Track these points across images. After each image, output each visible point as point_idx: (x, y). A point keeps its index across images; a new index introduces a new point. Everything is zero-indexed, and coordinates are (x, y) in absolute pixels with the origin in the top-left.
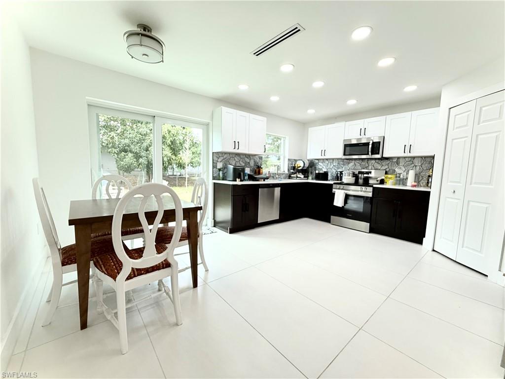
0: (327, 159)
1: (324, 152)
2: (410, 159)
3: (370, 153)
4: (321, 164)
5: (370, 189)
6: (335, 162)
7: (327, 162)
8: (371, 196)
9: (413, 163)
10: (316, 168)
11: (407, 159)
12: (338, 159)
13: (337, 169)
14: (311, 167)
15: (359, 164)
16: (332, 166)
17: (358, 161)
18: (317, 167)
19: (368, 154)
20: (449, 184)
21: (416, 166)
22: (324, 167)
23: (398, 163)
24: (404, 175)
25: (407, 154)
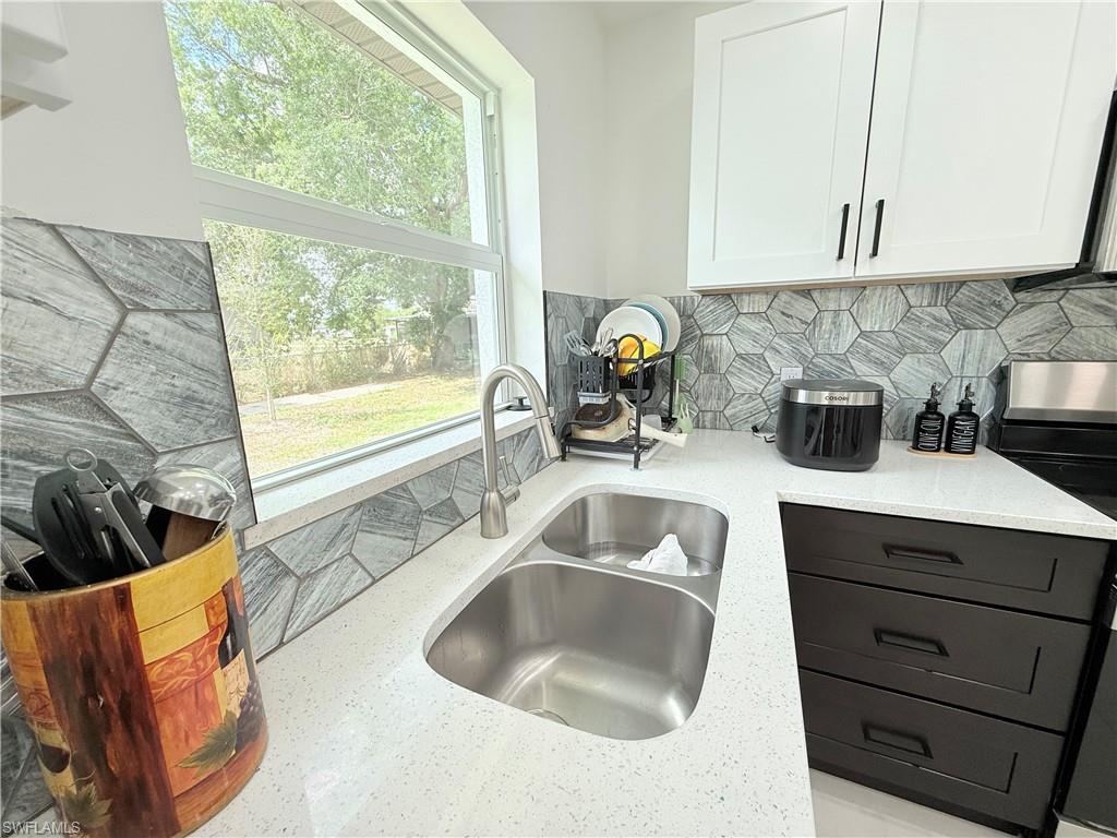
4: (755, 325)
16: (851, 334)
18: (721, 343)
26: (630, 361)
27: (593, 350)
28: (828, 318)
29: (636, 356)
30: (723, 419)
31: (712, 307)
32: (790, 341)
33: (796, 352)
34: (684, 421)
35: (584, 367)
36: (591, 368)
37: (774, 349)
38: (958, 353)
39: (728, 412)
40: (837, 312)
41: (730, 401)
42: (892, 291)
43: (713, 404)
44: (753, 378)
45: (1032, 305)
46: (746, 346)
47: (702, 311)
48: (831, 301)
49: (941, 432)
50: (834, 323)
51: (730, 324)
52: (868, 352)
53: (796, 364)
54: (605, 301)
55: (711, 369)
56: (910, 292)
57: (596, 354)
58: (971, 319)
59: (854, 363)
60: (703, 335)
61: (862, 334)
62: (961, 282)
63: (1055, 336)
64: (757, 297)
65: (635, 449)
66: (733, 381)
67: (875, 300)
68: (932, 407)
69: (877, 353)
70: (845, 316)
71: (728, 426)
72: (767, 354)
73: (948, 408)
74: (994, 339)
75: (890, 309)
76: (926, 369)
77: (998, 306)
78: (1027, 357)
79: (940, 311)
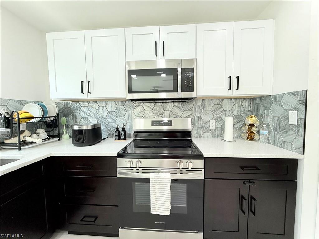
0: (95, 101)
1: (86, 85)
2: (218, 101)
3: (179, 89)
4: (85, 110)
5: (200, 163)
6: (110, 105)
7: (95, 106)
8: (202, 177)
9: (222, 107)
10: (76, 116)
11: (214, 101)
12: (115, 100)
13: (115, 118)
14: (66, 116)
15: (150, 110)
16: (106, 112)
17: (148, 104)
18: (78, 114)
19: (175, 90)
21: (225, 111)
22: (93, 116)
23: (203, 106)
24: (213, 124)
25: (233, 93)
28: (101, 108)
31: (75, 105)
32: (94, 114)
33: (95, 117)
37: (90, 116)
38: (127, 116)
40: (103, 107)
45: (138, 106)
46: (84, 115)
47: (72, 106)
48: (101, 104)
50: (103, 109)
51: (80, 110)
52: (111, 116)
55: (76, 121)
56: (117, 102)
58: (129, 109)
59: (108, 119)
60: (73, 112)
62: (126, 101)
63: (143, 113)
64: (85, 102)
68: (117, 129)
70: (105, 108)
73: (120, 129)
74: (133, 113)
75: (113, 106)
76: (122, 121)
77: (133, 106)
78: (139, 117)
79: (123, 107)
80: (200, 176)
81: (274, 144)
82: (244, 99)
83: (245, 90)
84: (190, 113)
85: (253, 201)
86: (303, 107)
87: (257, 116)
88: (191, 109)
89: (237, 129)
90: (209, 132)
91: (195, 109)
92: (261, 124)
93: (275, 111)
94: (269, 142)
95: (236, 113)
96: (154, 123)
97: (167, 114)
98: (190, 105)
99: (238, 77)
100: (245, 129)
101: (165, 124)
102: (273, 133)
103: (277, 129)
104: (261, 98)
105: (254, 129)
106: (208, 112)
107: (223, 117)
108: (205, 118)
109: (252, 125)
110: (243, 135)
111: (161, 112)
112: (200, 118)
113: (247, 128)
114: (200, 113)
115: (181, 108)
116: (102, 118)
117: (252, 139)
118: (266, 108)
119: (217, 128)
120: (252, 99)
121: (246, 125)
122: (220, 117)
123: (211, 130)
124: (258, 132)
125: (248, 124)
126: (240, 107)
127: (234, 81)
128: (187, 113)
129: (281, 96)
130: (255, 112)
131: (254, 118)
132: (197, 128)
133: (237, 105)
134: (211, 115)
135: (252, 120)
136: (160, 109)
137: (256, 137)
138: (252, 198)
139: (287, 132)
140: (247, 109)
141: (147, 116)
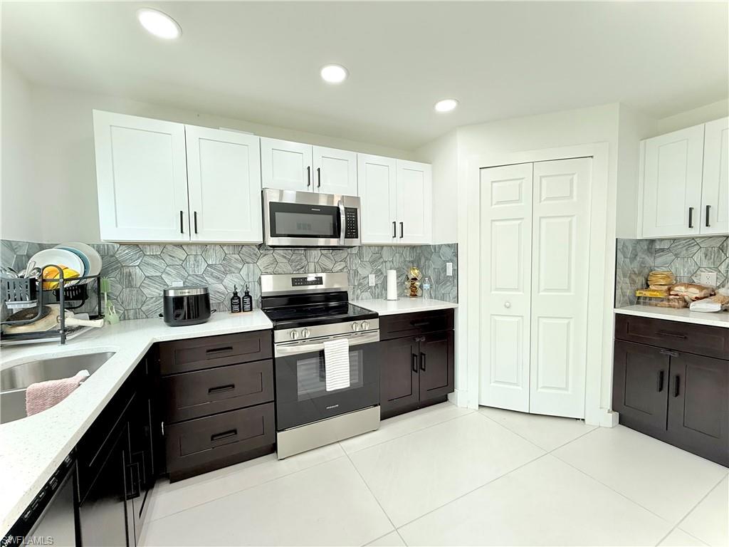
2: (377, 249)
3: (342, 234)
4: (156, 262)
7: (181, 254)
8: (378, 339)
9: (381, 257)
10: (130, 275)
11: (372, 249)
12: (222, 245)
15: (285, 260)
16: (204, 266)
18: (136, 271)
20: (493, 292)
21: (385, 262)
22: (173, 272)
23: (360, 255)
24: (372, 280)
25: (398, 241)
26: (53, 280)
27: (20, 275)
28: (192, 258)
29: (58, 277)
30: (141, 313)
31: (127, 251)
32: (175, 269)
33: (178, 273)
34: (112, 316)
35: (11, 286)
36: (17, 285)
37: (167, 273)
38: (246, 273)
39: (144, 308)
40: (196, 256)
41: (145, 302)
42: (218, 248)
43: (133, 305)
44: (157, 288)
45: (265, 255)
46: (151, 272)
47: (120, 253)
48: (193, 251)
49: (240, 304)
50: (195, 260)
51: (139, 261)
52: (213, 273)
53: (179, 280)
54: (39, 244)
55: (130, 285)
56: (225, 248)
57: (22, 277)
58: (248, 260)
59: (207, 278)
60: (122, 266)
61: (208, 265)
62: (243, 245)
63: (274, 266)
64: (154, 247)
65: (61, 332)
66: (145, 291)
67: (212, 251)
68: (235, 294)
69: (216, 273)
70: (200, 257)
71: (145, 316)
72: (163, 276)
74: (256, 267)
75: (218, 255)
76: (236, 280)
77: (256, 255)
78: (267, 273)
79: (237, 256)
80: (376, 337)
81: (435, 298)
82: (405, 247)
83: (409, 240)
84: (343, 264)
85: (423, 357)
86: (455, 259)
87: (418, 268)
88: (344, 260)
89: (400, 285)
90: (367, 291)
91: (350, 259)
92: (424, 277)
93: (435, 264)
94: (431, 298)
95: (396, 265)
96: (296, 282)
97: (312, 267)
98: (344, 254)
99: (402, 223)
100: (408, 284)
101: (312, 283)
102: (434, 287)
103: (438, 282)
104: (421, 246)
105: (417, 284)
106: (366, 263)
107: (384, 270)
108: (363, 272)
109: (415, 279)
110: (406, 291)
111: (303, 264)
112: (356, 272)
113: (410, 283)
114: (356, 265)
115: (332, 258)
116: (195, 277)
117: (415, 296)
118: (427, 259)
119: (377, 285)
120: (413, 247)
121: (408, 279)
122: (380, 270)
123: (370, 287)
124: (421, 287)
125: (410, 278)
126: (400, 257)
127: (398, 226)
128: (339, 265)
129: (440, 246)
130: (416, 263)
131: (416, 271)
132: (352, 287)
133: (397, 255)
134: (369, 268)
135: (414, 273)
136: (301, 259)
137: (419, 293)
138: (422, 354)
139: (445, 284)
140: (408, 259)
141: (280, 271)
